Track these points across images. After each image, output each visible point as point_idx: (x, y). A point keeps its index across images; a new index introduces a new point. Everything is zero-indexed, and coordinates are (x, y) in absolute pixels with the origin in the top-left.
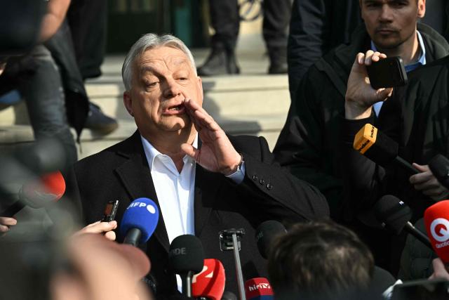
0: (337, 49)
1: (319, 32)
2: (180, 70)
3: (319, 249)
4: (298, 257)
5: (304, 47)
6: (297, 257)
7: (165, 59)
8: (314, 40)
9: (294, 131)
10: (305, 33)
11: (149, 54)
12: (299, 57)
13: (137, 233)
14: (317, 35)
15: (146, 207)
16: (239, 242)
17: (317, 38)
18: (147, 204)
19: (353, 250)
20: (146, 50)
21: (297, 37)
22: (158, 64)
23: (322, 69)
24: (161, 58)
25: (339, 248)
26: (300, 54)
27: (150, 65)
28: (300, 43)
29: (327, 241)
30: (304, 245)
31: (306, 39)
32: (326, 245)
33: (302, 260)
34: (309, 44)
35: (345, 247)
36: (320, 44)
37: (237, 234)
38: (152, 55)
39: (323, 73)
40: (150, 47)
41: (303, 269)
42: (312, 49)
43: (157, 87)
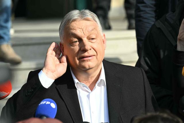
0: (167, 15)
2: (91, 34)
5: (145, 11)
7: (83, 28)
8: (150, 7)
9: (143, 63)
10: (145, 3)
12: (141, 17)
14: (152, 4)
15: (50, 104)
18: (51, 103)
20: (71, 22)
21: (140, 5)
22: (79, 31)
23: (158, 27)
24: (80, 27)
26: (142, 15)
27: (74, 31)
28: (142, 8)
31: (146, 6)
34: (147, 9)
36: (154, 9)
38: (75, 25)
39: (159, 28)
40: (74, 20)
43: (78, 43)
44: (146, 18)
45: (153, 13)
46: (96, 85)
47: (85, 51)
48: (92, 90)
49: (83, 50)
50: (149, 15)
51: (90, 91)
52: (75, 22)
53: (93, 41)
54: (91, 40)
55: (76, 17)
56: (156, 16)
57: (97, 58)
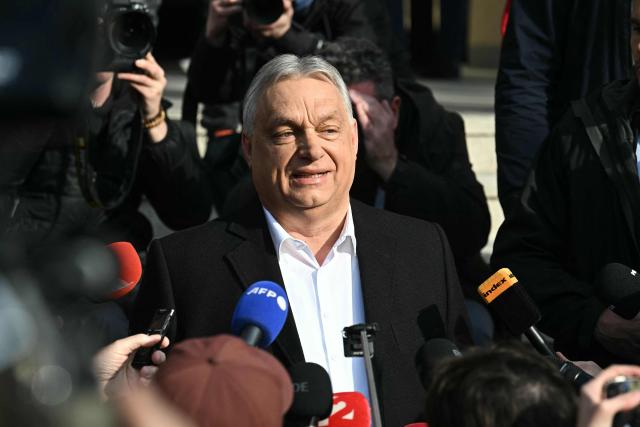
1: (545, 67)
3: (503, 382)
4: (473, 391)
5: (521, 88)
6: (471, 391)
8: (536, 79)
10: (524, 68)
11: (284, 87)
13: (255, 333)
14: (541, 71)
15: (276, 299)
16: (372, 344)
17: (542, 76)
18: (277, 295)
19: (552, 389)
20: (278, 81)
21: (511, 73)
25: (534, 384)
26: (515, 98)
28: (515, 81)
29: (517, 373)
30: (484, 374)
31: (527, 77)
32: (514, 378)
33: (479, 395)
34: (528, 85)
35: (542, 383)
36: (546, 84)
37: (369, 332)
40: (286, 77)
41: (480, 410)
42: (535, 91)
43: (292, 138)
44: (524, 107)
45: (544, 95)
46: (335, 249)
47: (309, 159)
48: (321, 262)
49: (304, 156)
50: (533, 99)
51: (315, 263)
52: (288, 82)
53: (331, 136)
54: (327, 133)
55: (289, 70)
56: (548, 102)
57: (335, 178)
